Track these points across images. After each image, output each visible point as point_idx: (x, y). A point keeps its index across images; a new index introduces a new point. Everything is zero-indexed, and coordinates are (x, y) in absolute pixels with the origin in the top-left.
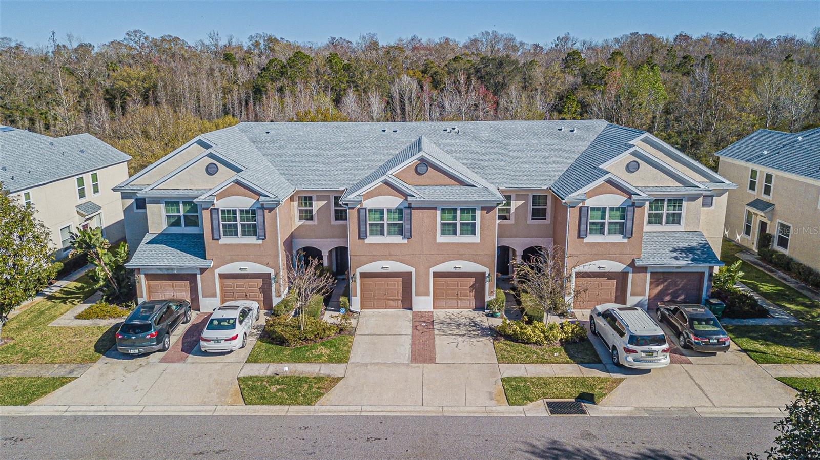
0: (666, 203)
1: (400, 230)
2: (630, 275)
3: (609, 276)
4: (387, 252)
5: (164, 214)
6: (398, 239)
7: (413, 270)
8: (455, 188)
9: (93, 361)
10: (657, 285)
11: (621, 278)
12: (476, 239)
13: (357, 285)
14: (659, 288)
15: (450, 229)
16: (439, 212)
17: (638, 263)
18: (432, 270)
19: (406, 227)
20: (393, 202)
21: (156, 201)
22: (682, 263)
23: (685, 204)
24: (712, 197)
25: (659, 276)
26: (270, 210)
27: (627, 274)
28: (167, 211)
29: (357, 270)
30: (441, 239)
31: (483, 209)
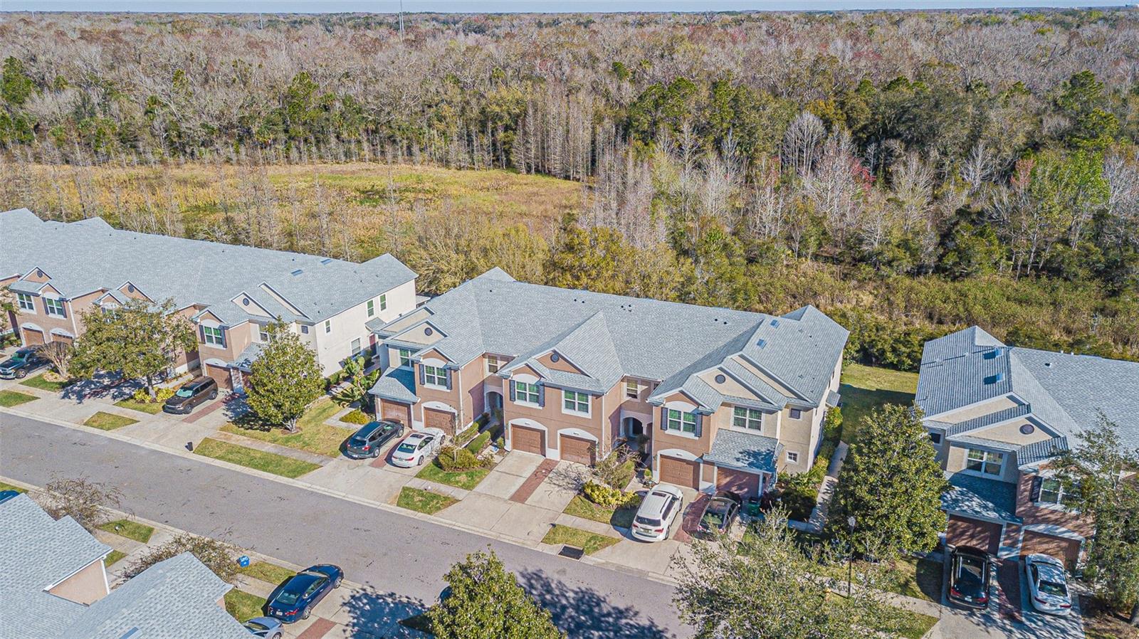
0: (748, 412)
1: (536, 399)
2: (701, 465)
3: (688, 462)
4: (528, 413)
5: (399, 356)
6: (536, 406)
7: (546, 429)
8: (576, 375)
9: (334, 456)
10: (726, 477)
11: (696, 465)
12: (588, 416)
13: (509, 432)
14: (728, 479)
15: (570, 405)
16: (563, 392)
17: (705, 458)
18: (559, 432)
19: (541, 398)
20: (531, 379)
21: (395, 347)
22: (740, 464)
23: (763, 415)
24: (800, 411)
25: (724, 471)
26: (455, 371)
27: (699, 463)
28: (401, 355)
29: (510, 422)
30: (565, 411)
31: (592, 395)
